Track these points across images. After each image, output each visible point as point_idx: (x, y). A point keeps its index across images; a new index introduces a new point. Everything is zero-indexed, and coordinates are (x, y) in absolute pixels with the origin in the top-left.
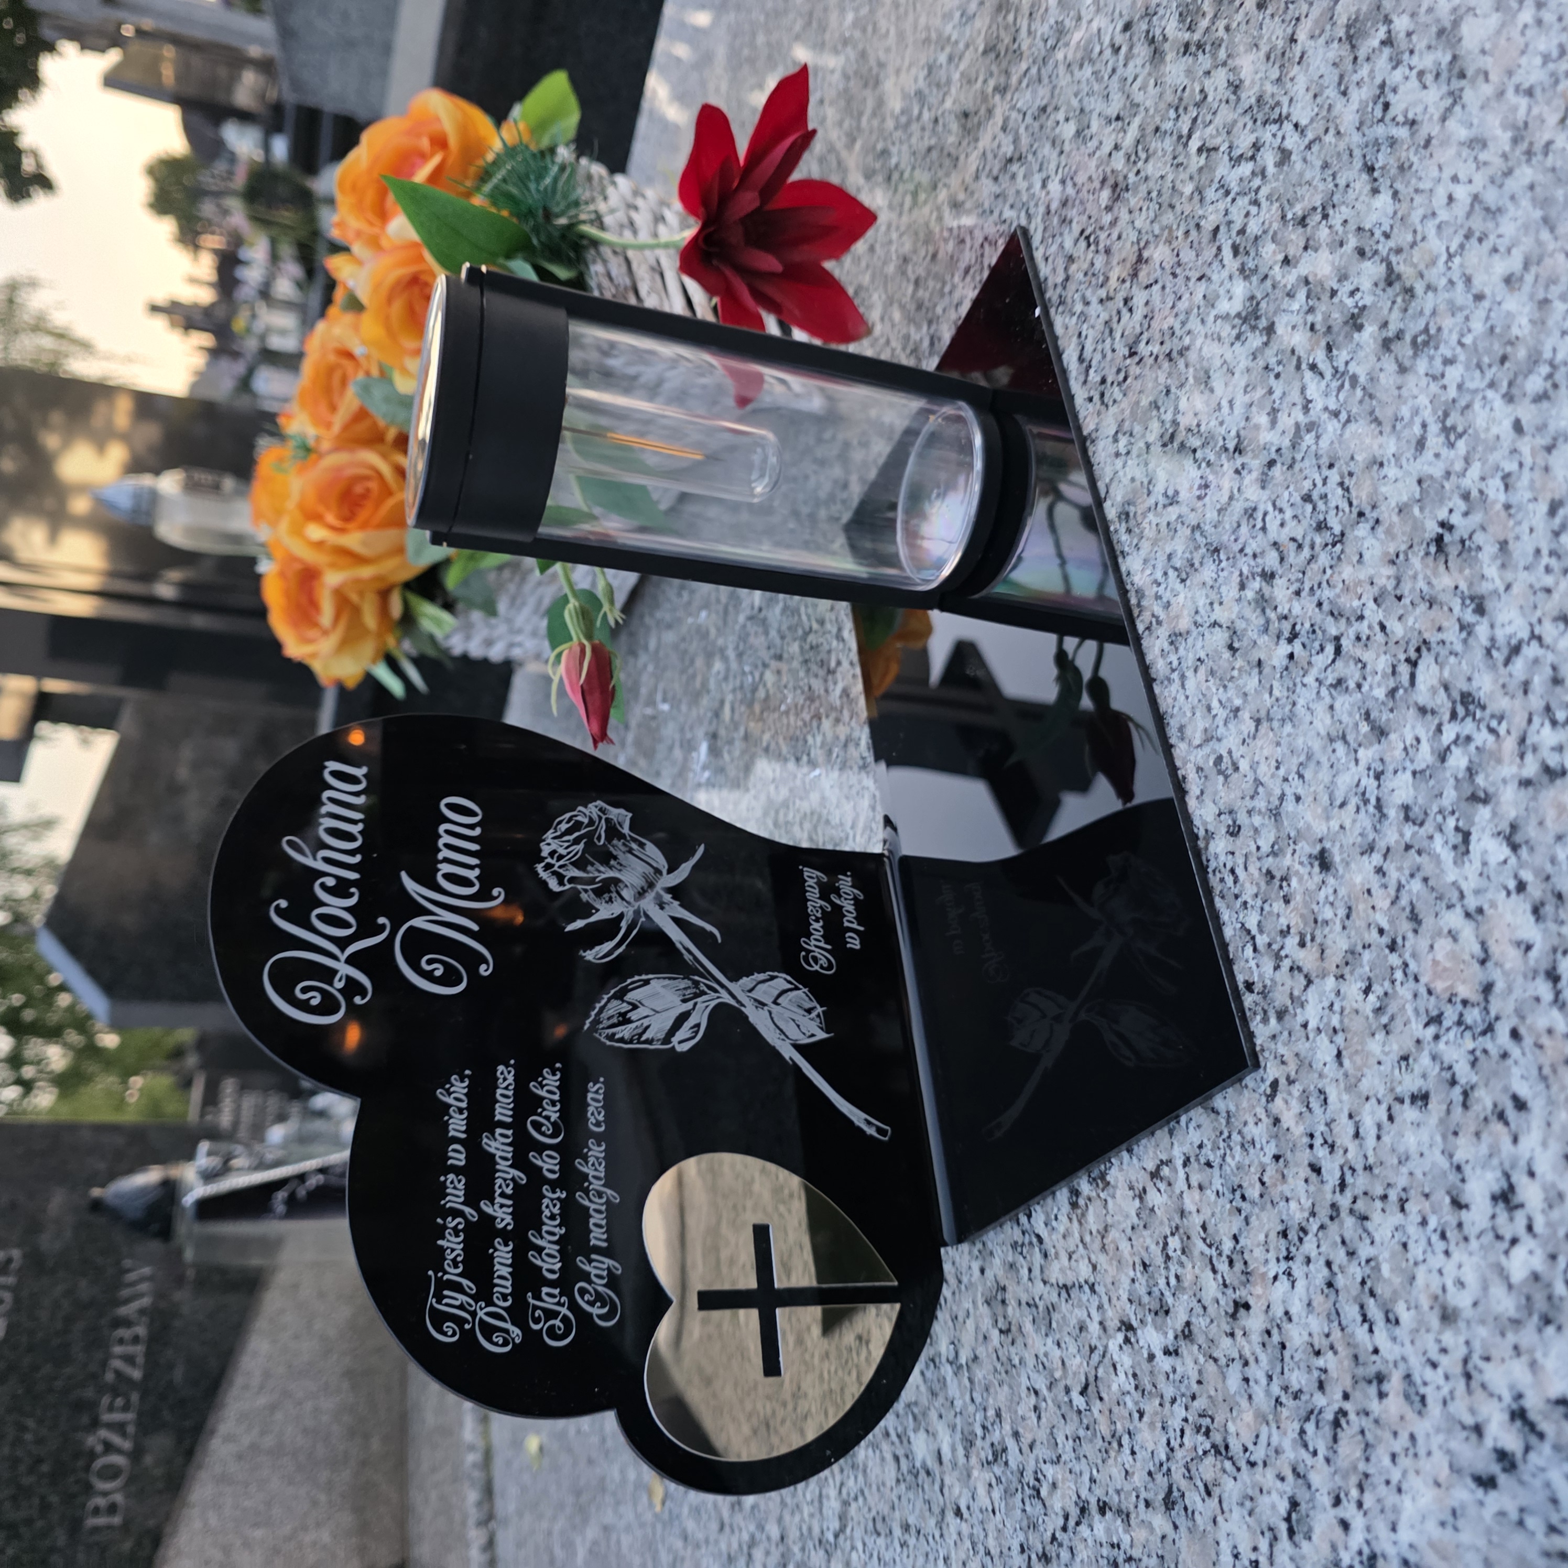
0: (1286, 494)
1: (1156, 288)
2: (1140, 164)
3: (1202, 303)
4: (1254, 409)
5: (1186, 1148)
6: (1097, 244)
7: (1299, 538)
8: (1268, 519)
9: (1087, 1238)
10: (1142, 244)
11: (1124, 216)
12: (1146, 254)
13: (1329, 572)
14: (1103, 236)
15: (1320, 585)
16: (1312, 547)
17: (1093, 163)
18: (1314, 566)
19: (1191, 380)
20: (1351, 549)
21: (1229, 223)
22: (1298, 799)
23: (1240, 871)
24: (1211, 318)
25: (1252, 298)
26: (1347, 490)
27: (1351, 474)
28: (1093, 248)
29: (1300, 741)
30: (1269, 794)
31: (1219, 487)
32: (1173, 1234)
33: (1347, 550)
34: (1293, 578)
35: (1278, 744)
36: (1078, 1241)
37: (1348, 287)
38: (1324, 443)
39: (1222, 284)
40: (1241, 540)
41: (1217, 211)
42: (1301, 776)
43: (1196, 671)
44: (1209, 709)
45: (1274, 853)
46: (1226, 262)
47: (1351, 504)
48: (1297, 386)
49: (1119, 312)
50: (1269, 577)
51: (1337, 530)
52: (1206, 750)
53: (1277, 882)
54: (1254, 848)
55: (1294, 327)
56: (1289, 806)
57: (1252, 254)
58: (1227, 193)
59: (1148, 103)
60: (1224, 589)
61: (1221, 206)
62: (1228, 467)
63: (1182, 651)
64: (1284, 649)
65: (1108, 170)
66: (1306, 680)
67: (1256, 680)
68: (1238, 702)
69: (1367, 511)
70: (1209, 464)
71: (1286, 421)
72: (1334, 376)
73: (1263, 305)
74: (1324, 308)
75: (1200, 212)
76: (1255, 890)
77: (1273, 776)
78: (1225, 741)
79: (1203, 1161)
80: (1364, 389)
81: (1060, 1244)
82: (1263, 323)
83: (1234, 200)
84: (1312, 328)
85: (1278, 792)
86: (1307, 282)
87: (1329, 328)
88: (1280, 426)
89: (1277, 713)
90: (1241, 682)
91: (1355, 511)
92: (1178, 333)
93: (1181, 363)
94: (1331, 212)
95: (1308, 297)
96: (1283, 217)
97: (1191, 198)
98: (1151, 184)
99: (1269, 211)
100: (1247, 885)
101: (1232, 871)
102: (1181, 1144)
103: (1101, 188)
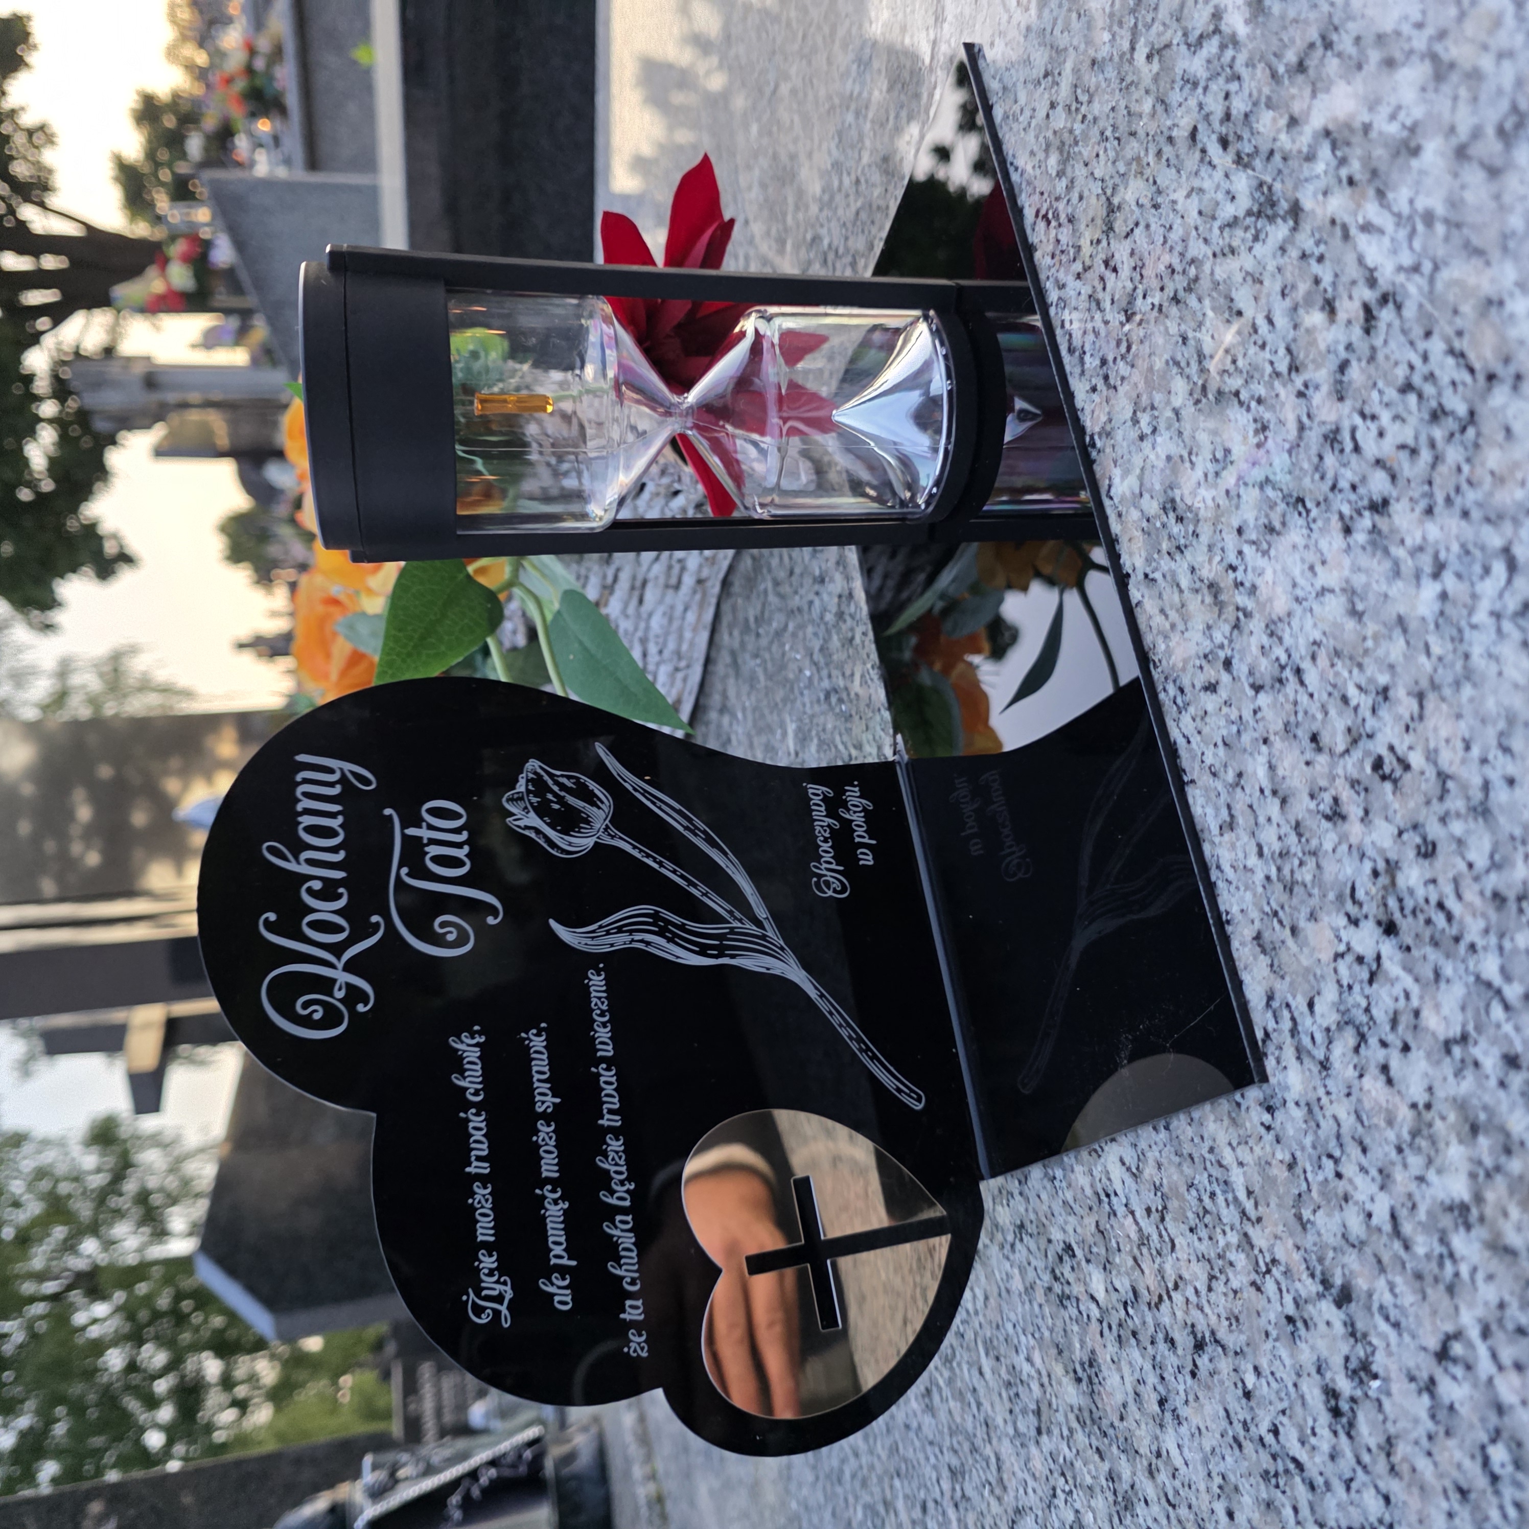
0: (1375, 395)
1: (1137, 231)
2: (1083, 109)
3: (1199, 221)
4: (1301, 311)
5: (1480, 1312)
6: (1056, 216)
7: (1411, 442)
8: (1359, 436)
9: (1366, 1458)
10: (1109, 192)
11: (1080, 172)
12: (1116, 201)
13: (1466, 468)
14: (1061, 206)
15: (1458, 490)
16: (1432, 445)
17: (1031, 136)
18: (1443, 469)
19: (1210, 314)
20: (1490, 427)
21: (1207, 117)
22: (1511, 782)
23: (1452, 903)
24: (1216, 231)
25: (1261, 185)
26: (1462, 355)
27: (1460, 334)
28: (1053, 223)
29: (1491, 704)
30: (1464, 788)
31: (1281, 422)
32: (1493, 1441)
33: (1486, 430)
34: (1416, 495)
35: (1459, 716)
36: (1353, 1461)
37: (1384, 111)
38: (1410, 311)
39: (1218, 187)
40: (1330, 475)
41: (1188, 111)
42: (1506, 750)
43: (1314, 658)
44: (1345, 699)
45: (1495, 865)
46: (1216, 161)
47: (1472, 371)
48: (1350, 259)
49: (1102, 279)
50: (1380, 507)
51: (1461, 409)
52: (1357, 754)
53: (1512, 906)
54: (1462, 866)
55: (1325, 193)
56: (1501, 795)
57: (1246, 135)
58: (1195, 85)
59: (1075, 43)
60: (1323, 544)
61: (1193, 103)
62: (1286, 393)
63: (1288, 640)
64: (1430, 590)
65: (1049, 134)
66: (1475, 619)
67: (1401, 642)
68: (1383, 679)
69: (1499, 369)
70: (1259, 401)
71: (1349, 308)
72: (1398, 225)
73: (1277, 186)
74: (1358, 152)
75: (1169, 123)
76: (1481, 924)
77: (1464, 761)
78: (1379, 737)
79: (1510, 1326)
80: (1447, 221)
81: (1329, 1470)
82: (1284, 205)
83: (1206, 89)
84: (1351, 182)
85: (1477, 781)
86: (1327, 133)
87: (1374, 173)
88: (1342, 316)
89: (1445, 677)
90: (1380, 652)
91: (1481, 378)
92: (1178, 268)
93: (1192, 301)
94: (1335, 37)
95: (1334, 147)
96: (1274, 75)
97: (1153, 114)
98: (1102, 123)
99: (1253, 78)
100: (1468, 919)
101: (1441, 906)
102: (1471, 1305)
103: (1047, 157)
